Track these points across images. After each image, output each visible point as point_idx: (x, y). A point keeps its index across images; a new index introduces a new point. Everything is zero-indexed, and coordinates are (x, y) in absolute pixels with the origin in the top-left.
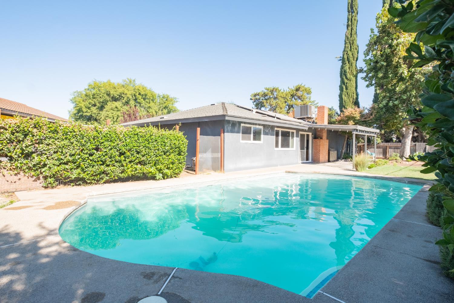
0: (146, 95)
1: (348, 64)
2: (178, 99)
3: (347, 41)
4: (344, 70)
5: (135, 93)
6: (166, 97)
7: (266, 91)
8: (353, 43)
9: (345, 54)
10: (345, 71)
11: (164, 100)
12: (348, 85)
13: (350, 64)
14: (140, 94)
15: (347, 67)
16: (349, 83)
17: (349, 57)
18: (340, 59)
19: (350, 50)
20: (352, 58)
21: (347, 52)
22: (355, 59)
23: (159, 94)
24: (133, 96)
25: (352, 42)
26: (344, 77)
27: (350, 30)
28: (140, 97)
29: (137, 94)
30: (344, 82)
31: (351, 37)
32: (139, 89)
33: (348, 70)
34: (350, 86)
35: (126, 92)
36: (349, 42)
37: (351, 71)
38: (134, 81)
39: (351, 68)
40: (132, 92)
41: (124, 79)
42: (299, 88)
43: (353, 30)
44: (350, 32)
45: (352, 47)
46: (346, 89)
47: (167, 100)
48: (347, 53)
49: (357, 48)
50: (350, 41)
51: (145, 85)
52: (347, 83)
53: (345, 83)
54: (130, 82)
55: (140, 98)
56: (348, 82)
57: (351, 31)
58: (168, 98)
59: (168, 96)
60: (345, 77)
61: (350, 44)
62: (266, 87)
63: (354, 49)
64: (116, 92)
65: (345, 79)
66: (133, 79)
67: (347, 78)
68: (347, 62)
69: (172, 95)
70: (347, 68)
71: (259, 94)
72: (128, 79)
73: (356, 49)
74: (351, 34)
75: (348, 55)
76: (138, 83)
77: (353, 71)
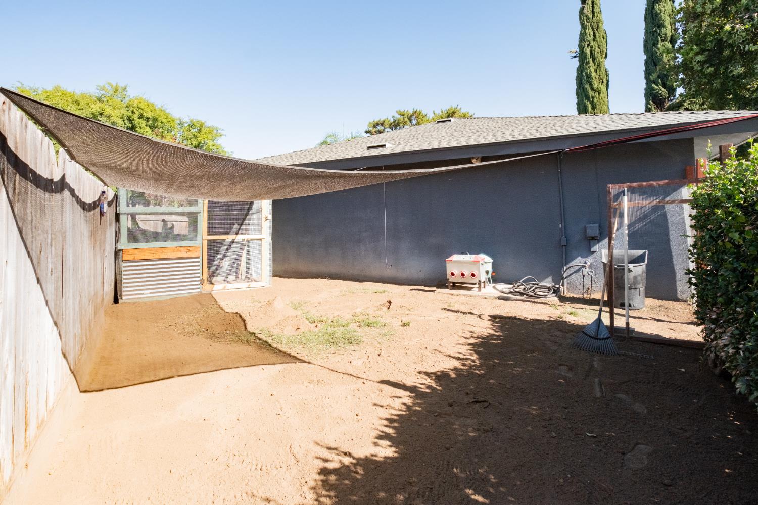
0: (155, 120)
1: (593, 64)
2: (223, 130)
3: (587, 24)
4: (586, 74)
5: (131, 114)
6: (197, 125)
7: (399, 116)
8: (598, 27)
9: (586, 46)
10: (589, 77)
11: (194, 131)
12: (595, 100)
13: (596, 65)
14: (141, 116)
15: (592, 69)
16: (597, 97)
17: (593, 52)
18: (575, 55)
19: (594, 40)
20: (599, 54)
21: (590, 42)
22: (604, 56)
23: (181, 118)
24: (127, 122)
25: (595, 26)
26: (588, 87)
27: (591, 5)
28: (143, 123)
29: (136, 116)
30: (589, 95)
31: (593, 16)
32: (139, 106)
33: (594, 74)
34: (600, 103)
35: (108, 111)
36: (591, 25)
37: (599, 76)
38: (125, 89)
39: (598, 71)
40: (123, 111)
41: (102, 85)
42: (454, 113)
43: (595, 6)
44: (591, 8)
45: (597, 34)
46: (592, 108)
47: (200, 131)
48: (588, 45)
49: (605, 37)
50: (593, 24)
51: (152, 100)
52: (593, 98)
53: (589, 98)
54: (116, 91)
55: (143, 125)
56: (596, 95)
57: (593, 6)
58: (202, 127)
59: (203, 124)
60: (590, 87)
61: (593, 30)
62: (398, 110)
63: (600, 38)
64: (81, 111)
65: (590, 91)
66: (122, 85)
67: (592, 89)
68: (591, 60)
69: (210, 122)
70: (593, 71)
71: (384, 122)
72: (109, 84)
73: (603, 38)
74: (593, 11)
75: (592, 47)
76: (132, 94)
77: (601, 76)
